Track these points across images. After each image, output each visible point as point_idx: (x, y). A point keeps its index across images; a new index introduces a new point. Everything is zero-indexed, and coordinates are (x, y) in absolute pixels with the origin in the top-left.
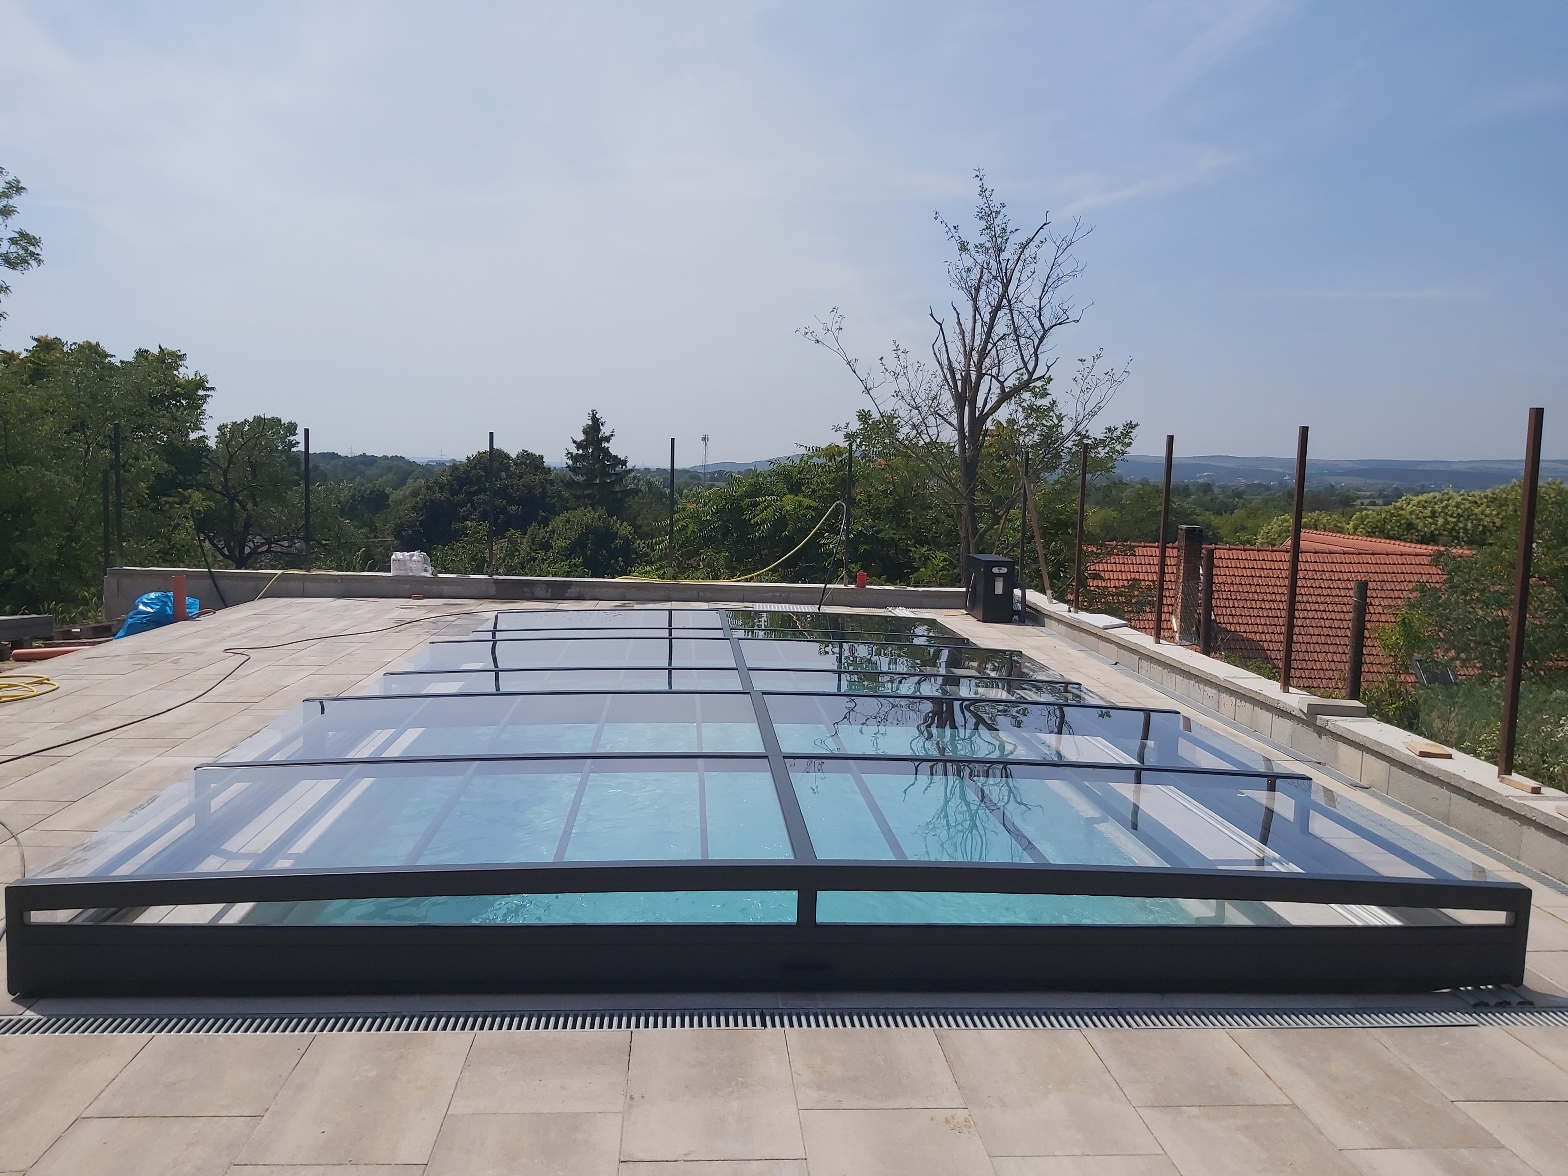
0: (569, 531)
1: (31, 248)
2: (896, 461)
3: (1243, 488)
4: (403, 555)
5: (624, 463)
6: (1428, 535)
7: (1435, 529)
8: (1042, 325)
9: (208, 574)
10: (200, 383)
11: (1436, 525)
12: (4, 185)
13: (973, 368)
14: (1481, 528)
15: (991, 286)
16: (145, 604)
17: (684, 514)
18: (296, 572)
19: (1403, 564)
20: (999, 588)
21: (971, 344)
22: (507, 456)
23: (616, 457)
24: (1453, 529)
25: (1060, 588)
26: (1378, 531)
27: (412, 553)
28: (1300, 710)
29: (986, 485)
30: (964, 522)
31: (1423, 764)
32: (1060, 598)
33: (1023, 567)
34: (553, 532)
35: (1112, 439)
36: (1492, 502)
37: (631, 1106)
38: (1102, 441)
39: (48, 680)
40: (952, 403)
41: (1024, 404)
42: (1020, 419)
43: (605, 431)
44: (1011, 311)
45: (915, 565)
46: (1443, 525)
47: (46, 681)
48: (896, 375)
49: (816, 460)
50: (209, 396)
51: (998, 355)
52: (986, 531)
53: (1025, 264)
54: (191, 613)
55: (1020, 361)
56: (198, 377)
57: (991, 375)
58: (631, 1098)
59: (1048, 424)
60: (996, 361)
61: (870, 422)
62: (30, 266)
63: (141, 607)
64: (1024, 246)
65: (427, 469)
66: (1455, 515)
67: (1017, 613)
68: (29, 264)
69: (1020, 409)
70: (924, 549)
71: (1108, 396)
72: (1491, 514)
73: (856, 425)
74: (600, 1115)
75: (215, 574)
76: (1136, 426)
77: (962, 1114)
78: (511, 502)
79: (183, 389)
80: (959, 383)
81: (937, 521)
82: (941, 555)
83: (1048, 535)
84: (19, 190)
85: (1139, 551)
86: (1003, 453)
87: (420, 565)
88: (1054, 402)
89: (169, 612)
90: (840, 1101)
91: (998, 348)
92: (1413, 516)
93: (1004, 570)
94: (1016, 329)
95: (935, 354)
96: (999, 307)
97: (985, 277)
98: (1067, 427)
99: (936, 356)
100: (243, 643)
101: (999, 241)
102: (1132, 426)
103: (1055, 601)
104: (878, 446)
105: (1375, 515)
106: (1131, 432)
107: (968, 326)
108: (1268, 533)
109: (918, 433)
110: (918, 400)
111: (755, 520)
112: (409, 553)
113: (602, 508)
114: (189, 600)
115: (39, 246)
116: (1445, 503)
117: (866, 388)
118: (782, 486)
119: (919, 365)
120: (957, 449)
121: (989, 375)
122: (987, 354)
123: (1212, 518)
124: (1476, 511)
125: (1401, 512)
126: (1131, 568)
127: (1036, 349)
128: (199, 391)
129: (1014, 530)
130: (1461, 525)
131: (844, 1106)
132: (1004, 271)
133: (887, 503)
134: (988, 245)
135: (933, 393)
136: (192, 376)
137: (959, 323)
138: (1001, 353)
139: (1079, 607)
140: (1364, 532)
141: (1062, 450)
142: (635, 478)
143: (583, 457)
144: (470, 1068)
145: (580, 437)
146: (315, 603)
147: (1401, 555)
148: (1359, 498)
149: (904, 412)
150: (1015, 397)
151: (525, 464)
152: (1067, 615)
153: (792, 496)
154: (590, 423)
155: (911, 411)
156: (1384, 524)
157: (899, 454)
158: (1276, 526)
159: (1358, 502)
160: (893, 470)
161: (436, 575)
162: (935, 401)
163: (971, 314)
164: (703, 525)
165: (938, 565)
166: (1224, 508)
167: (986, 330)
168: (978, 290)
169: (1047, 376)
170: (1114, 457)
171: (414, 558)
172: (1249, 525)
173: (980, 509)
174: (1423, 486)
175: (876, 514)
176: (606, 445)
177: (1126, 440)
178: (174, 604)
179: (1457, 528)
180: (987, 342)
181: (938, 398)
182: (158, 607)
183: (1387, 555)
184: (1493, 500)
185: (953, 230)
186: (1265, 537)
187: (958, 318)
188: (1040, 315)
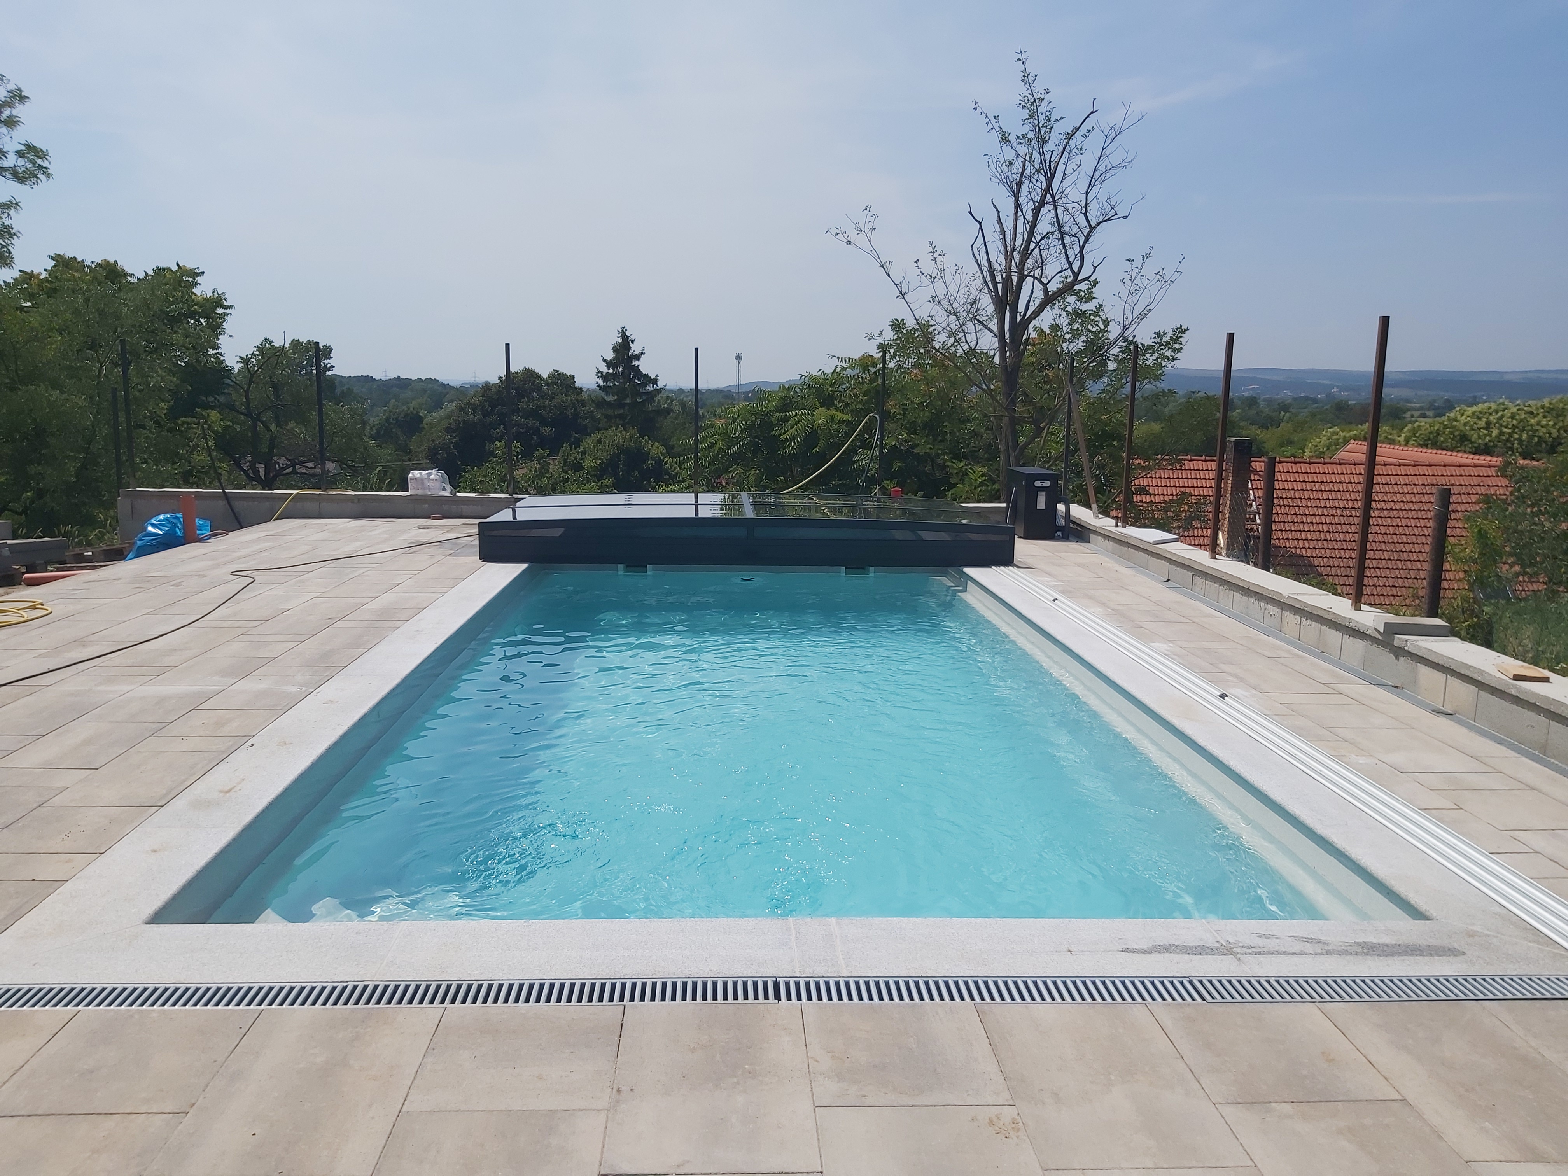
0: (600, 452)
1: (39, 161)
2: (934, 372)
3: (1289, 401)
4: (420, 473)
5: (655, 381)
6: (1483, 447)
7: (1490, 441)
8: (1088, 222)
9: (223, 495)
10: (218, 301)
11: (1491, 436)
12: (6, 94)
13: (1014, 268)
14: (1536, 439)
15: (1034, 181)
16: (153, 525)
17: (712, 431)
18: (311, 492)
19: (1461, 476)
20: (1042, 502)
21: (1012, 244)
22: (539, 376)
23: (647, 375)
24: (1508, 440)
25: (1105, 502)
26: (1431, 442)
27: (430, 471)
28: (1375, 629)
29: (1027, 396)
30: (1004, 435)
31: (1516, 688)
32: (1105, 512)
33: (1067, 482)
34: (584, 453)
35: (1161, 345)
36: (1548, 412)
37: (618, 1102)
38: (1150, 347)
39: (42, 605)
40: (991, 308)
41: (1069, 309)
42: (1064, 325)
43: (635, 348)
44: (1056, 209)
45: (952, 481)
46: (1498, 437)
47: (40, 606)
48: (933, 279)
49: (849, 372)
50: (228, 314)
51: (1041, 255)
52: (1027, 444)
53: (1071, 155)
54: (202, 534)
55: (1064, 261)
56: (216, 295)
57: (1033, 276)
58: (619, 1091)
59: (1094, 330)
60: (1040, 261)
61: (905, 332)
62: (39, 181)
63: (150, 529)
64: (1069, 137)
65: (461, 391)
66: (1510, 427)
67: (1061, 529)
68: (38, 178)
69: (1064, 314)
70: (962, 464)
71: (1158, 298)
72: (1548, 425)
73: (889, 334)
74: (580, 1113)
75: (229, 495)
76: (1187, 329)
77: (1009, 1113)
78: (544, 423)
79: (201, 307)
80: (1000, 286)
81: (975, 434)
82: (980, 470)
83: (1093, 450)
84: (22, 99)
85: (1187, 465)
86: (1046, 362)
87: (438, 484)
88: (1101, 306)
89: (179, 533)
90: (865, 1096)
91: (1041, 248)
92: (1467, 428)
93: (1047, 484)
94: (1060, 227)
95: (974, 255)
96: (1042, 204)
97: (1027, 172)
98: (1114, 331)
99: (975, 258)
100: (252, 565)
101: (1043, 130)
102: (1182, 331)
103: (1100, 516)
104: (913, 357)
105: (1428, 426)
106: (1181, 337)
107: (1009, 225)
108: (1317, 446)
109: (956, 341)
110: (955, 305)
111: (785, 436)
112: (427, 472)
113: (634, 428)
114: (199, 522)
115: (47, 159)
116: (1500, 413)
117: (901, 293)
118: (813, 400)
119: (957, 268)
120: (997, 360)
121: (1031, 276)
122: (1030, 254)
123: (1258, 431)
124: (1533, 421)
125: (1455, 423)
126: (1177, 483)
127: (1082, 248)
128: (218, 309)
129: (1057, 443)
130: (1516, 436)
131: (870, 1101)
132: (1048, 164)
133: (925, 416)
134: (1031, 135)
135: (972, 297)
136: (210, 294)
137: (1000, 222)
138: (1044, 253)
139: (1125, 521)
140: (1416, 444)
141: (1108, 357)
142: (668, 397)
143: (613, 376)
144: (434, 1051)
145: (610, 355)
146: (331, 524)
147: (1460, 466)
148: (1409, 410)
149: (941, 317)
150: (1059, 302)
151: (557, 384)
152: (1114, 530)
153: (823, 410)
154: (620, 340)
155: (948, 316)
156: (1437, 436)
157: (937, 363)
158: (1325, 438)
159: (1408, 414)
160: (929, 382)
161: (455, 495)
162: (974, 306)
163: (1013, 211)
164: (731, 442)
165: (976, 480)
166: (1269, 423)
167: (1028, 227)
168: (1019, 185)
169: (1092, 279)
170: (1164, 364)
171: (432, 476)
172: (1296, 439)
173: (1022, 421)
174: (1475, 397)
175: (912, 429)
176: (635, 363)
177: (1177, 346)
178: (184, 525)
179: (1512, 439)
180: (1029, 241)
181: (977, 302)
182: (167, 529)
183: (1445, 466)
184: (1550, 410)
185: (993, 121)
186: (1313, 450)
187: (999, 216)
188: (1086, 211)
